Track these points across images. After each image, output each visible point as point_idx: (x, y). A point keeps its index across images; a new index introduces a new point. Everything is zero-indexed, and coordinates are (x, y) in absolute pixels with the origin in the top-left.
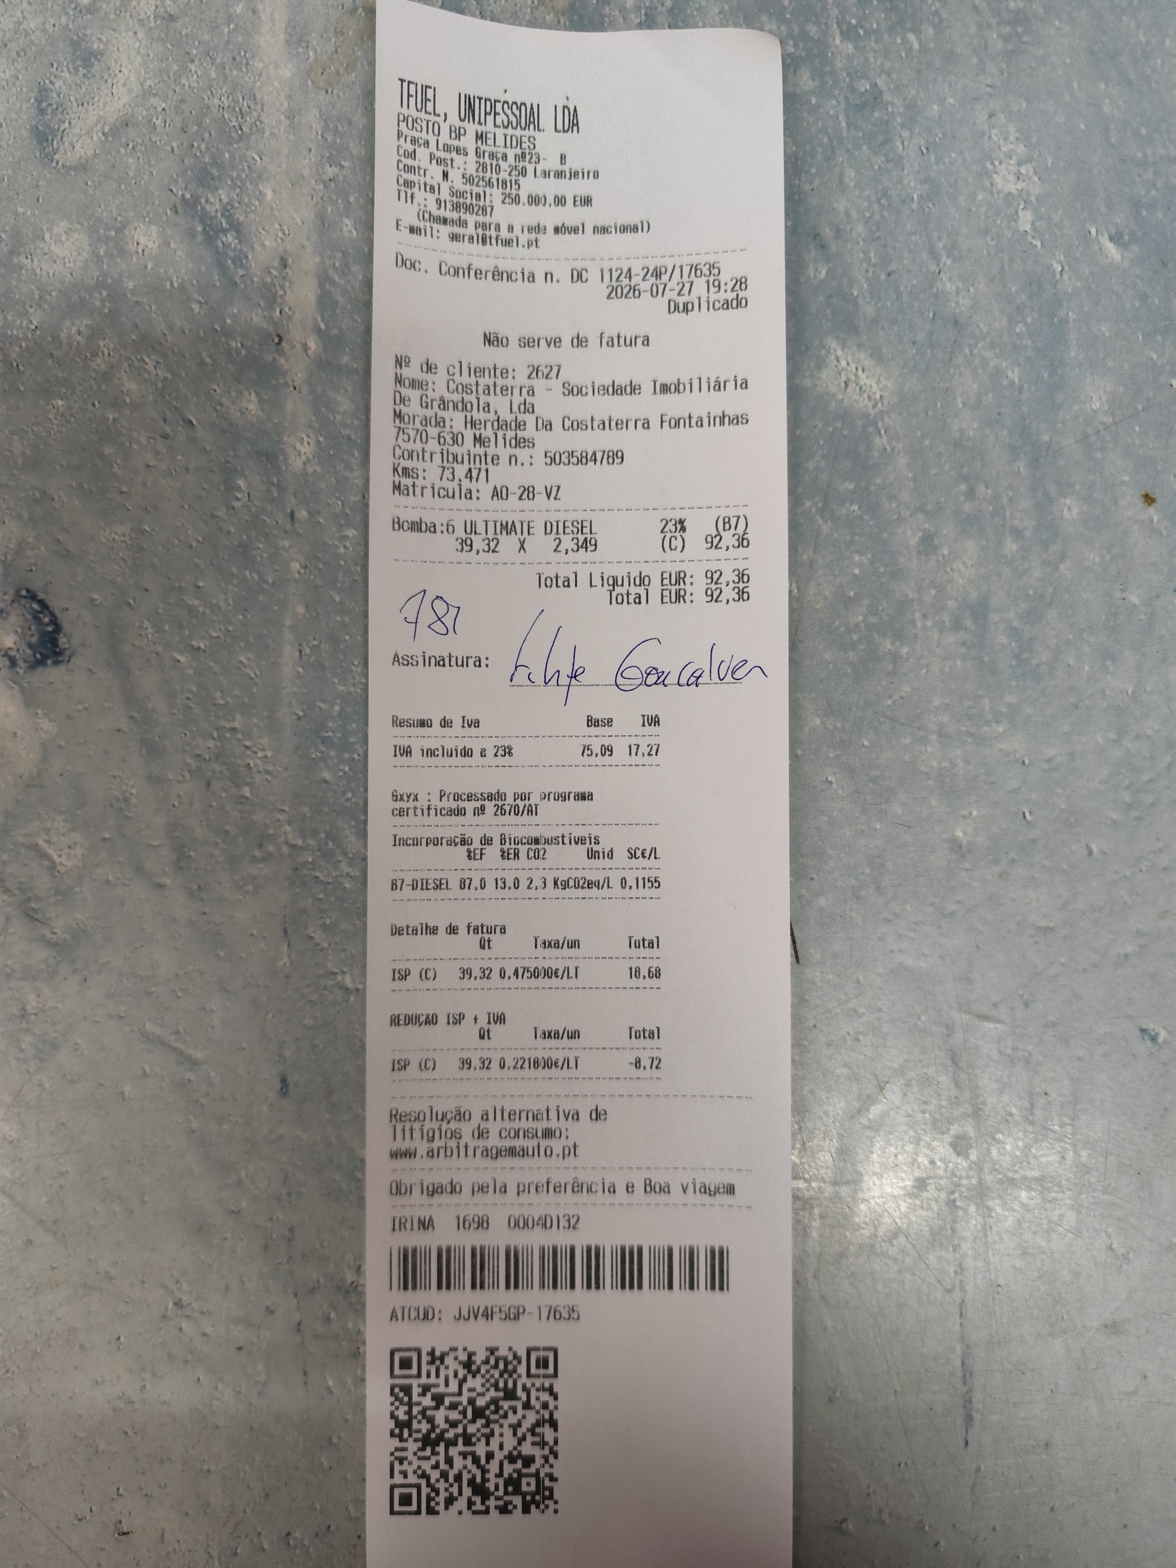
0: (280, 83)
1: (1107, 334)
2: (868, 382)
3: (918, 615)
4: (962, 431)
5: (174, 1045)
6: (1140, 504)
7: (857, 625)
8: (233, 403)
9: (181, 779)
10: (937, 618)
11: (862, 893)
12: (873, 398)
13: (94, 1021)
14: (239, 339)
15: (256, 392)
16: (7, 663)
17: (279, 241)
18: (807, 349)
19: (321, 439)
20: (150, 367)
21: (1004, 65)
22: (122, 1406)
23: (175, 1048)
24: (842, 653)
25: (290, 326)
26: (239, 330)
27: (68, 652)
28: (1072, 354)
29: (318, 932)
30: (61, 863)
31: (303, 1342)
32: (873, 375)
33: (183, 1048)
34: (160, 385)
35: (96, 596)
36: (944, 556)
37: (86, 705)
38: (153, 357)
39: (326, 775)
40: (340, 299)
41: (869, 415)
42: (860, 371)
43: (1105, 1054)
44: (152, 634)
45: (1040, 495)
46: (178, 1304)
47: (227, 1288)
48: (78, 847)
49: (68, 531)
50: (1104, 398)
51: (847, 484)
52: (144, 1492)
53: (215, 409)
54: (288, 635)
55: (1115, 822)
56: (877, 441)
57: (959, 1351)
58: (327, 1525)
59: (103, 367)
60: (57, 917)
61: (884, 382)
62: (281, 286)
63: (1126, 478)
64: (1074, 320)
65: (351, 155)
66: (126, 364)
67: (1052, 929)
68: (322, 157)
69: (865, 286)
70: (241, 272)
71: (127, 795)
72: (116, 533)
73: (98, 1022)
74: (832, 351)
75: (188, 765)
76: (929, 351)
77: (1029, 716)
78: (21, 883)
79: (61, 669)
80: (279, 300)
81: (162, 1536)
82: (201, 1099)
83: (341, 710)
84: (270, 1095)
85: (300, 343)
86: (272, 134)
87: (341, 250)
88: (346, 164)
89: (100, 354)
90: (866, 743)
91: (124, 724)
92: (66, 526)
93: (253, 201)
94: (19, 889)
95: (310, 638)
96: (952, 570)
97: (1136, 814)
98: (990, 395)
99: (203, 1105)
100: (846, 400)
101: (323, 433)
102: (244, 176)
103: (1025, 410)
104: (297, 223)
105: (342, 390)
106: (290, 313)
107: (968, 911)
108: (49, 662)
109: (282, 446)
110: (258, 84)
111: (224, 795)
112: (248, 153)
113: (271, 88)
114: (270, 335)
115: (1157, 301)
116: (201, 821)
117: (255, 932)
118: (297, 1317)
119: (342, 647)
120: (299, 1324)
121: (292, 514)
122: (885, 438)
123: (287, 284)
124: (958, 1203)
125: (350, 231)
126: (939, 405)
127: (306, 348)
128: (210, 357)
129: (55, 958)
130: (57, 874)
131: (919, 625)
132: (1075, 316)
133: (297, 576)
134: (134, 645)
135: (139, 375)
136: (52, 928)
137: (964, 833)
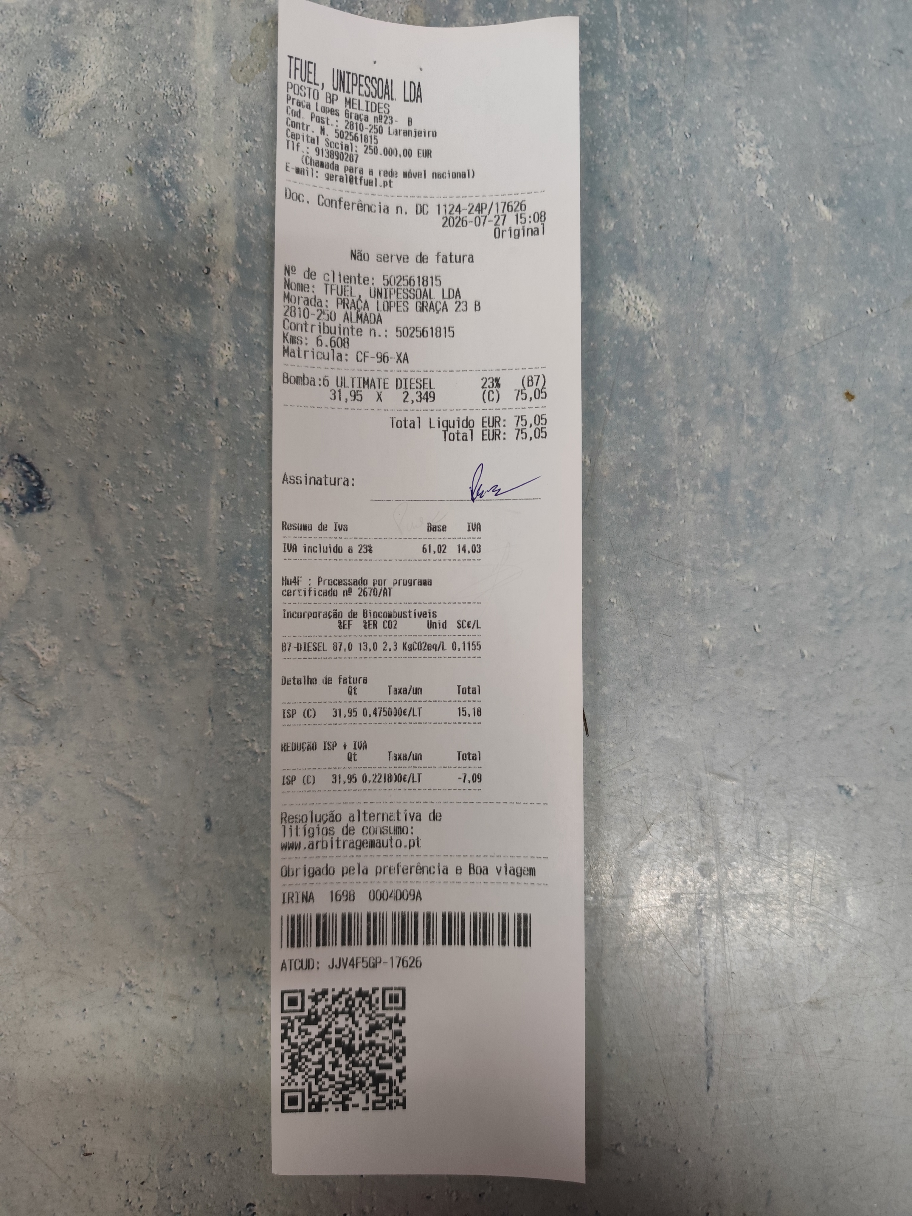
0: (209, 78)
1: (821, 274)
2: (644, 307)
3: (678, 481)
4: (712, 345)
5: (126, 794)
6: (843, 400)
7: (633, 487)
8: (173, 317)
9: (133, 596)
10: (692, 483)
11: (635, 685)
12: (647, 319)
13: (68, 776)
14: (178, 270)
15: (190, 309)
16: (4, 510)
17: (208, 197)
18: (599, 282)
19: (238, 345)
20: (111, 290)
21: (748, 72)
22: (86, 1060)
23: (128, 796)
24: (622, 508)
25: (216, 261)
26: (178, 263)
27: (49, 502)
28: (795, 288)
29: (234, 711)
30: (43, 658)
31: (221, 1013)
32: (648, 303)
33: (133, 796)
34: (119, 303)
35: (70, 461)
36: (698, 437)
37: (62, 542)
38: (113, 282)
39: (241, 595)
40: (254, 241)
41: (644, 332)
42: (638, 299)
43: (813, 804)
44: (112, 490)
45: (769, 392)
46: (129, 985)
47: (165, 973)
48: (56, 646)
49: (49, 412)
50: (818, 322)
51: (628, 383)
52: (103, 1124)
53: (160, 322)
54: (213, 491)
55: (821, 634)
56: (650, 351)
57: (703, 1020)
58: (238, 1148)
59: (76, 289)
60: (40, 699)
61: (656, 307)
62: (208, 230)
63: (833, 381)
64: (796, 263)
65: (262, 134)
66: (93, 287)
67: (774, 712)
68: (240, 134)
69: (643, 236)
70: (180, 220)
71: (93, 608)
72: (85, 413)
73: (71, 777)
74: (617, 284)
75: (138, 586)
76: (689, 285)
77: (759, 555)
78: (13, 673)
79: (44, 514)
80: (208, 241)
81: (116, 1156)
82: (146, 834)
83: (252, 547)
84: (198, 831)
85: (223, 273)
86: (203, 116)
87: (254, 204)
88: (258, 140)
89: (74, 279)
90: (639, 574)
91: (91, 556)
92: (47, 408)
93: (189, 166)
94: (12, 678)
95: (229, 493)
96: (704, 447)
97: (836, 628)
98: (734, 318)
99: (148, 838)
100: (627, 321)
101: (240, 341)
102: (182, 148)
103: (760, 329)
104: (221, 183)
105: (254, 309)
106: (216, 251)
107: (713, 698)
108: (35, 509)
109: (210, 350)
110: (193, 78)
111: (165, 609)
112: (185, 130)
113: (203, 82)
114: (200, 267)
115: (857, 249)
116: (147, 628)
117: (187, 711)
118: (217, 995)
119: (253, 500)
120: (218, 1000)
121: (217, 400)
122: (656, 349)
123: (214, 229)
124: (703, 912)
125: (261, 190)
126: (696, 325)
127: (227, 277)
128: (156, 283)
129: (38, 729)
130: (40, 667)
131: (679, 488)
132: (797, 260)
133: (220, 447)
134: (98, 497)
135: (103, 295)
136: (36, 707)
137: (710, 641)
